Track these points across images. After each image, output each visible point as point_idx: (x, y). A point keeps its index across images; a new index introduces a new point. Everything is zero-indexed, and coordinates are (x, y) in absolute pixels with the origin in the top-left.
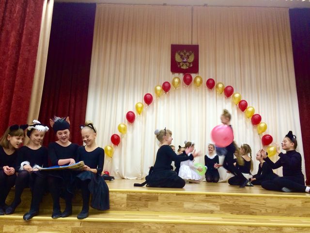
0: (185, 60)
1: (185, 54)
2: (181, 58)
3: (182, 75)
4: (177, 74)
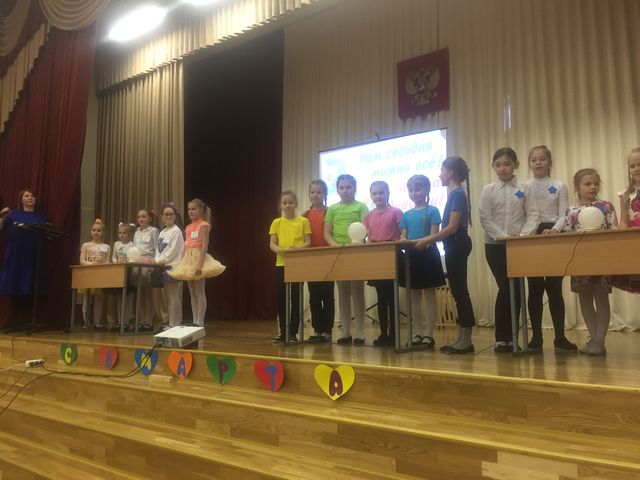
0: (423, 87)
1: (422, 75)
2: (415, 85)
3: (418, 119)
4: (409, 121)
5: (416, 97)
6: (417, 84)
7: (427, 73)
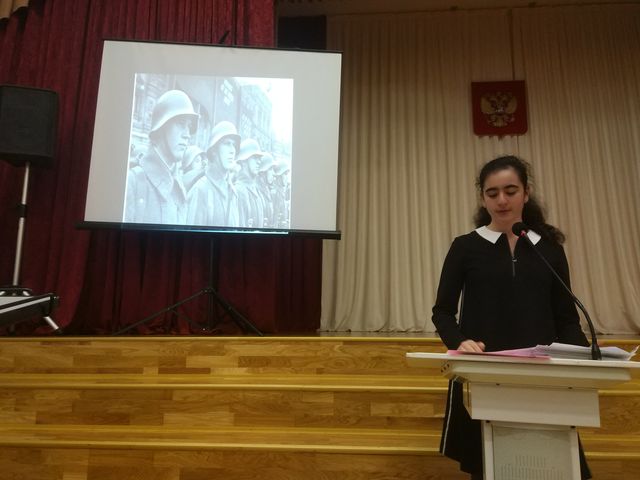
0: (500, 110)
1: (499, 99)
2: (492, 106)
3: (496, 138)
4: (486, 138)
5: (493, 118)
6: (494, 105)
7: (504, 98)
